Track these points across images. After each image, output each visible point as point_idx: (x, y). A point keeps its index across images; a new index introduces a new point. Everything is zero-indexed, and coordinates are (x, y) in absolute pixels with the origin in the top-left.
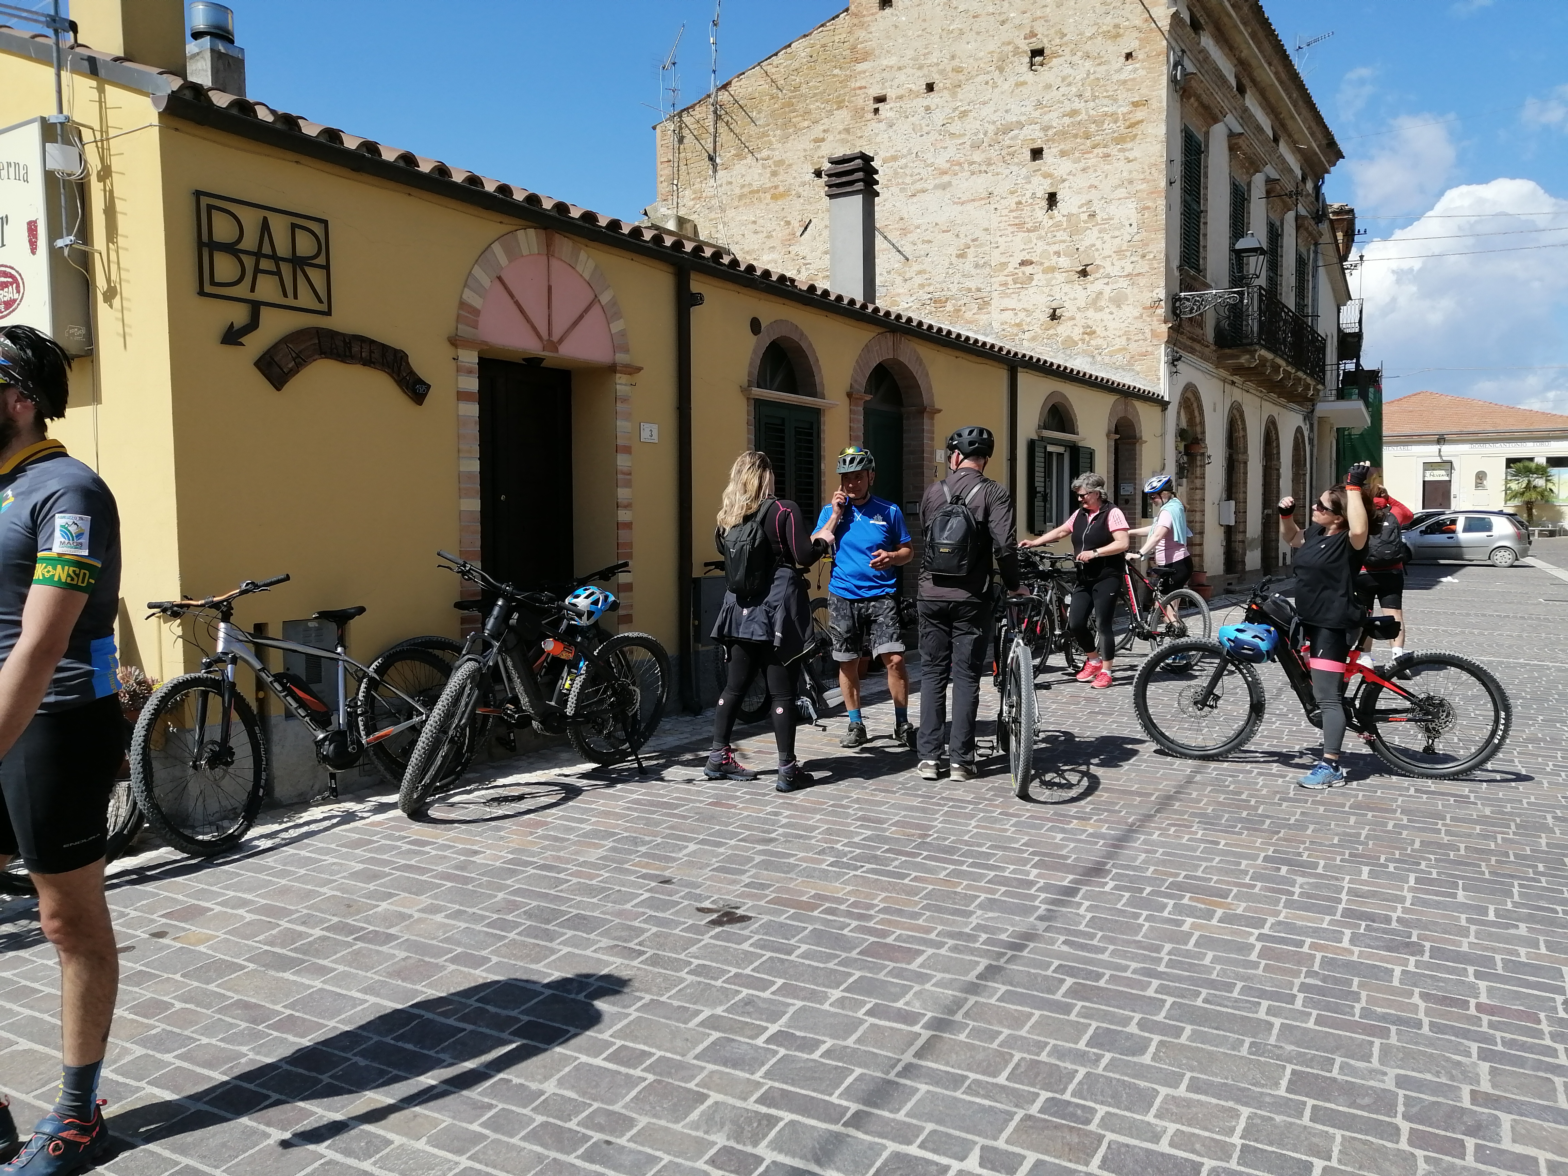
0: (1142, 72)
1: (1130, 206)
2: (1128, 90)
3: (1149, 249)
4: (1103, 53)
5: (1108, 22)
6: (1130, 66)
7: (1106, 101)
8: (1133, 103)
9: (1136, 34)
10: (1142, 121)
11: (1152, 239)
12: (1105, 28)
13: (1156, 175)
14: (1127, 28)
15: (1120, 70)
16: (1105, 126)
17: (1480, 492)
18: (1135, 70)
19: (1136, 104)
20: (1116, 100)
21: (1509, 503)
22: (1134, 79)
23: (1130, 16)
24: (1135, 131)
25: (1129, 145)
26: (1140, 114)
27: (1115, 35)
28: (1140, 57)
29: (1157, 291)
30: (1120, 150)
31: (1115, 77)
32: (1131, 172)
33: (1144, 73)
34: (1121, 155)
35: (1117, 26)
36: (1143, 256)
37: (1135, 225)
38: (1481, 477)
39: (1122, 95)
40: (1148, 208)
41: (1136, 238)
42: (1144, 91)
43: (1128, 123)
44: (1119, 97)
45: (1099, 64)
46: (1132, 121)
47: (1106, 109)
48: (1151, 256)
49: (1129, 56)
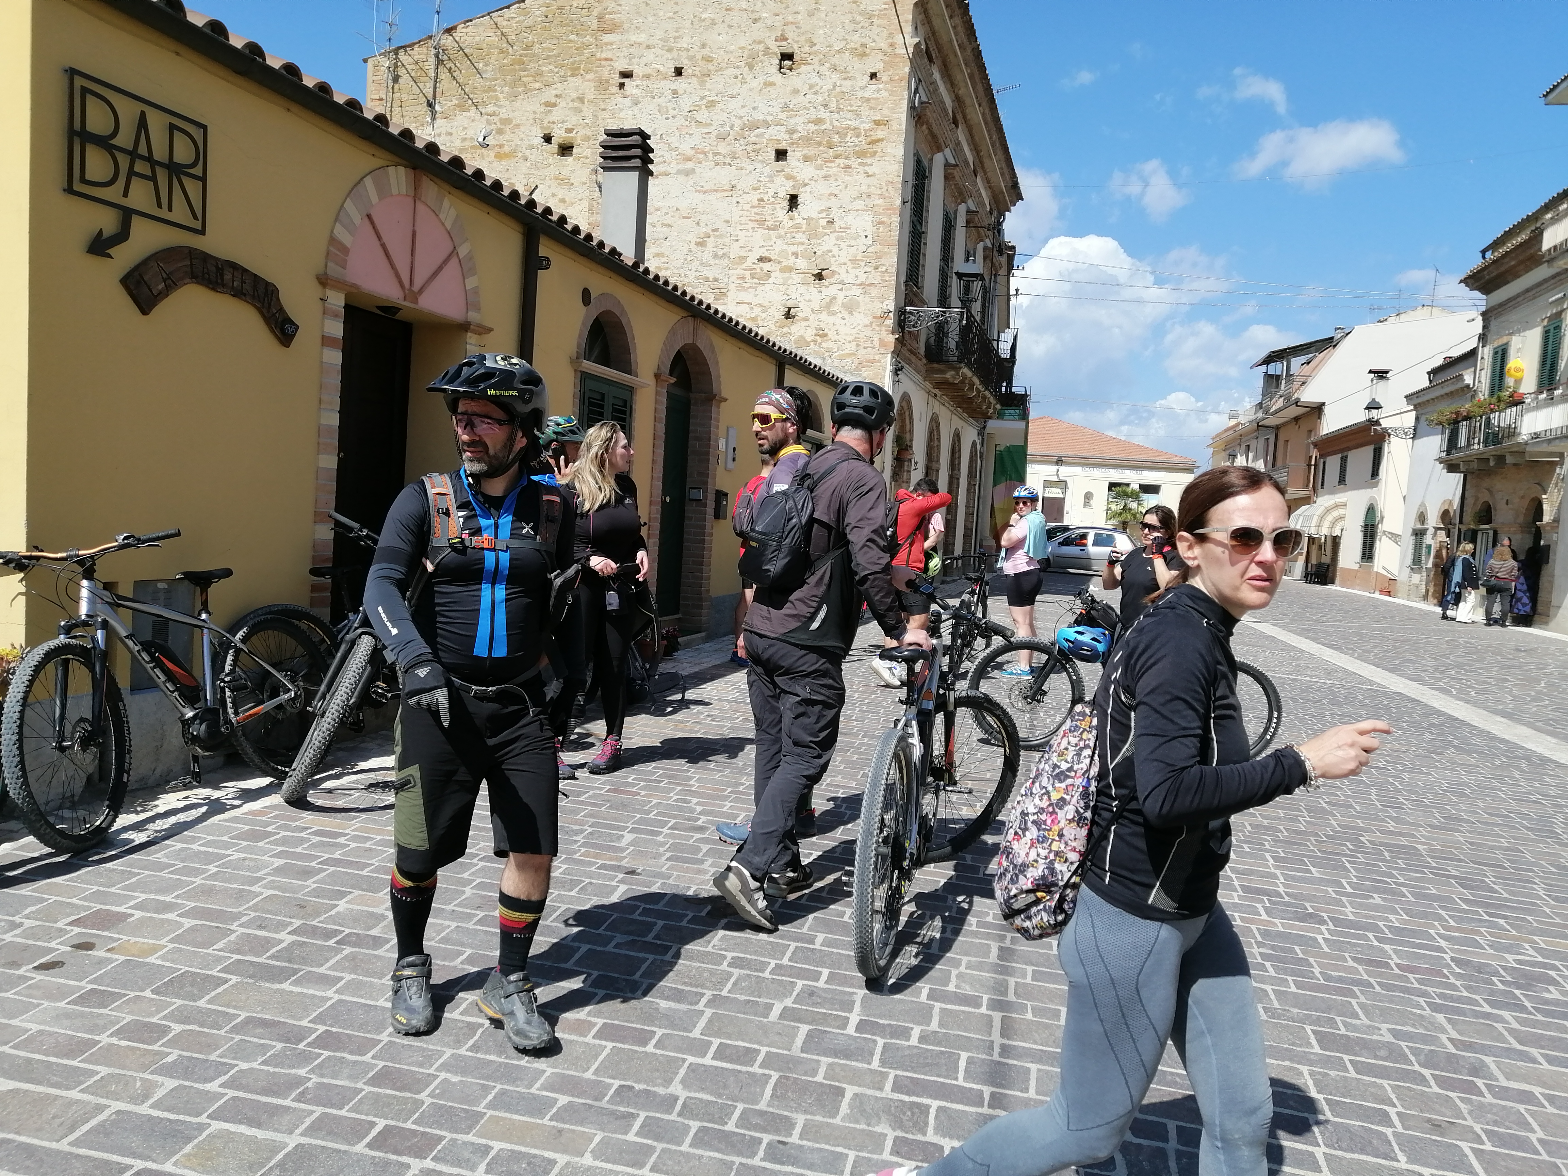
0: (885, 94)
1: (867, 218)
2: (871, 108)
3: (882, 262)
4: (849, 69)
5: (856, 40)
6: (874, 86)
7: (849, 115)
8: (875, 121)
9: (881, 56)
10: (882, 140)
11: (885, 253)
12: (852, 45)
13: (892, 192)
14: (873, 49)
15: (863, 88)
16: (848, 139)
17: (1087, 510)
18: (879, 90)
19: (877, 123)
20: (859, 116)
21: (1109, 522)
22: (876, 99)
23: (876, 38)
24: (874, 148)
25: (869, 161)
26: (880, 133)
27: (862, 53)
28: (884, 79)
29: (887, 302)
30: (860, 164)
31: (860, 94)
32: (869, 186)
33: (886, 94)
34: (861, 169)
35: (864, 45)
36: (876, 268)
37: (870, 237)
38: (1088, 496)
39: (865, 112)
40: (883, 223)
41: (871, 250)
42: (885, 111)
43: (869, 140)
44: (862, 113)
45: (845, 79)
46: (874, 138)
47: (850, 123)
48: (884, 269)
49: (873, 76)
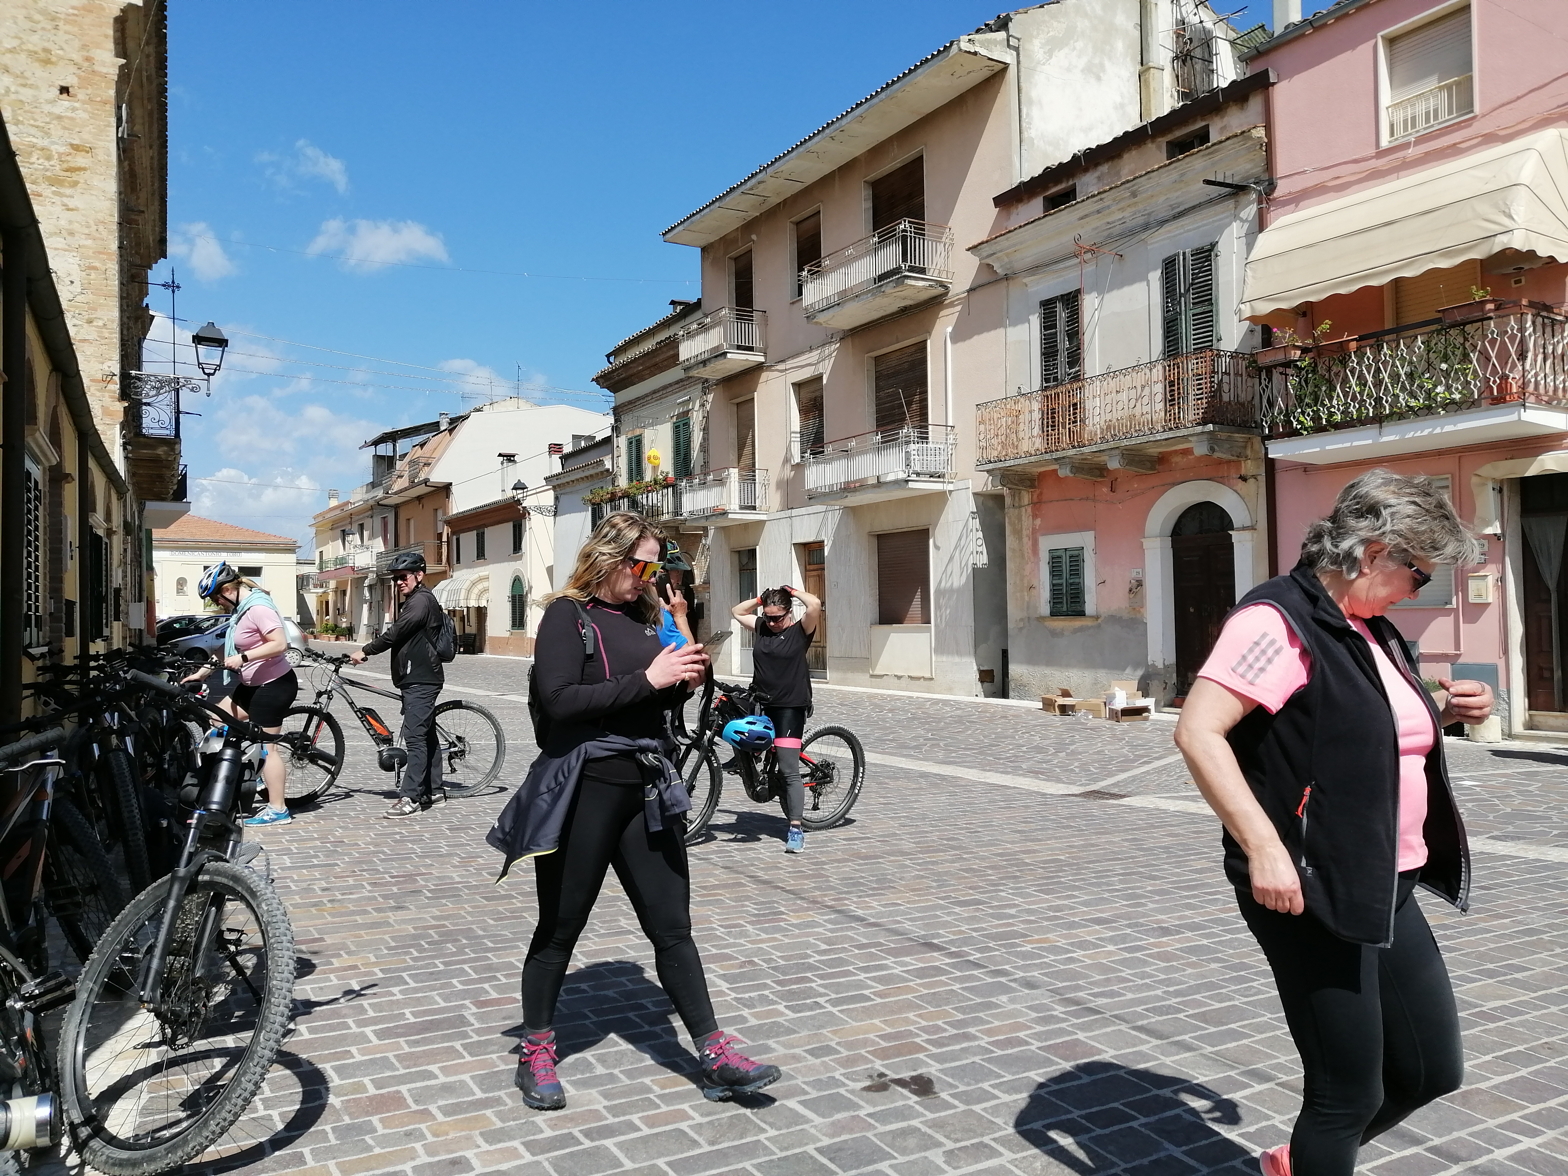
0: (81, 115)
1: (71, 260)
2: (65, 128)
3: (98, 314)
4: (28, 74)
5: (35, 42)
6: (65, 102)
7: (33, 131)
8: (72, 145)
9: (73, 69)
10: (85, 169)
11: (101, 305)
12: (30, 47)
13: (105, 234)
14: (61, 58)
15: (52, 102)
16: (33, 159)
18: (74, 109)
19: (76, 148)
20: (47, 134)
22: (72, 119)
23: (65, 46)
24: (75, 177)
25: (68, 191)
26: (81, 160)
27: (46, 60)
28: (81, 96)
29: (109, 363)
30: (54, 193)
31: (47, 108)
32: (70, 222)
33: (85, 116)
34: (56, 199)
35: (46, 50)
36: (90, 322)
37: (77, 283)
39: (56, 130)
40: (95, 268)
41: (79, 298)
42: (86, 136)
43: (65, 166)
44: (53, 132)
45: (24, 86)
46: (73, 165)
47: (35, 140)
48: (101, 323)
49: (64, 90)
